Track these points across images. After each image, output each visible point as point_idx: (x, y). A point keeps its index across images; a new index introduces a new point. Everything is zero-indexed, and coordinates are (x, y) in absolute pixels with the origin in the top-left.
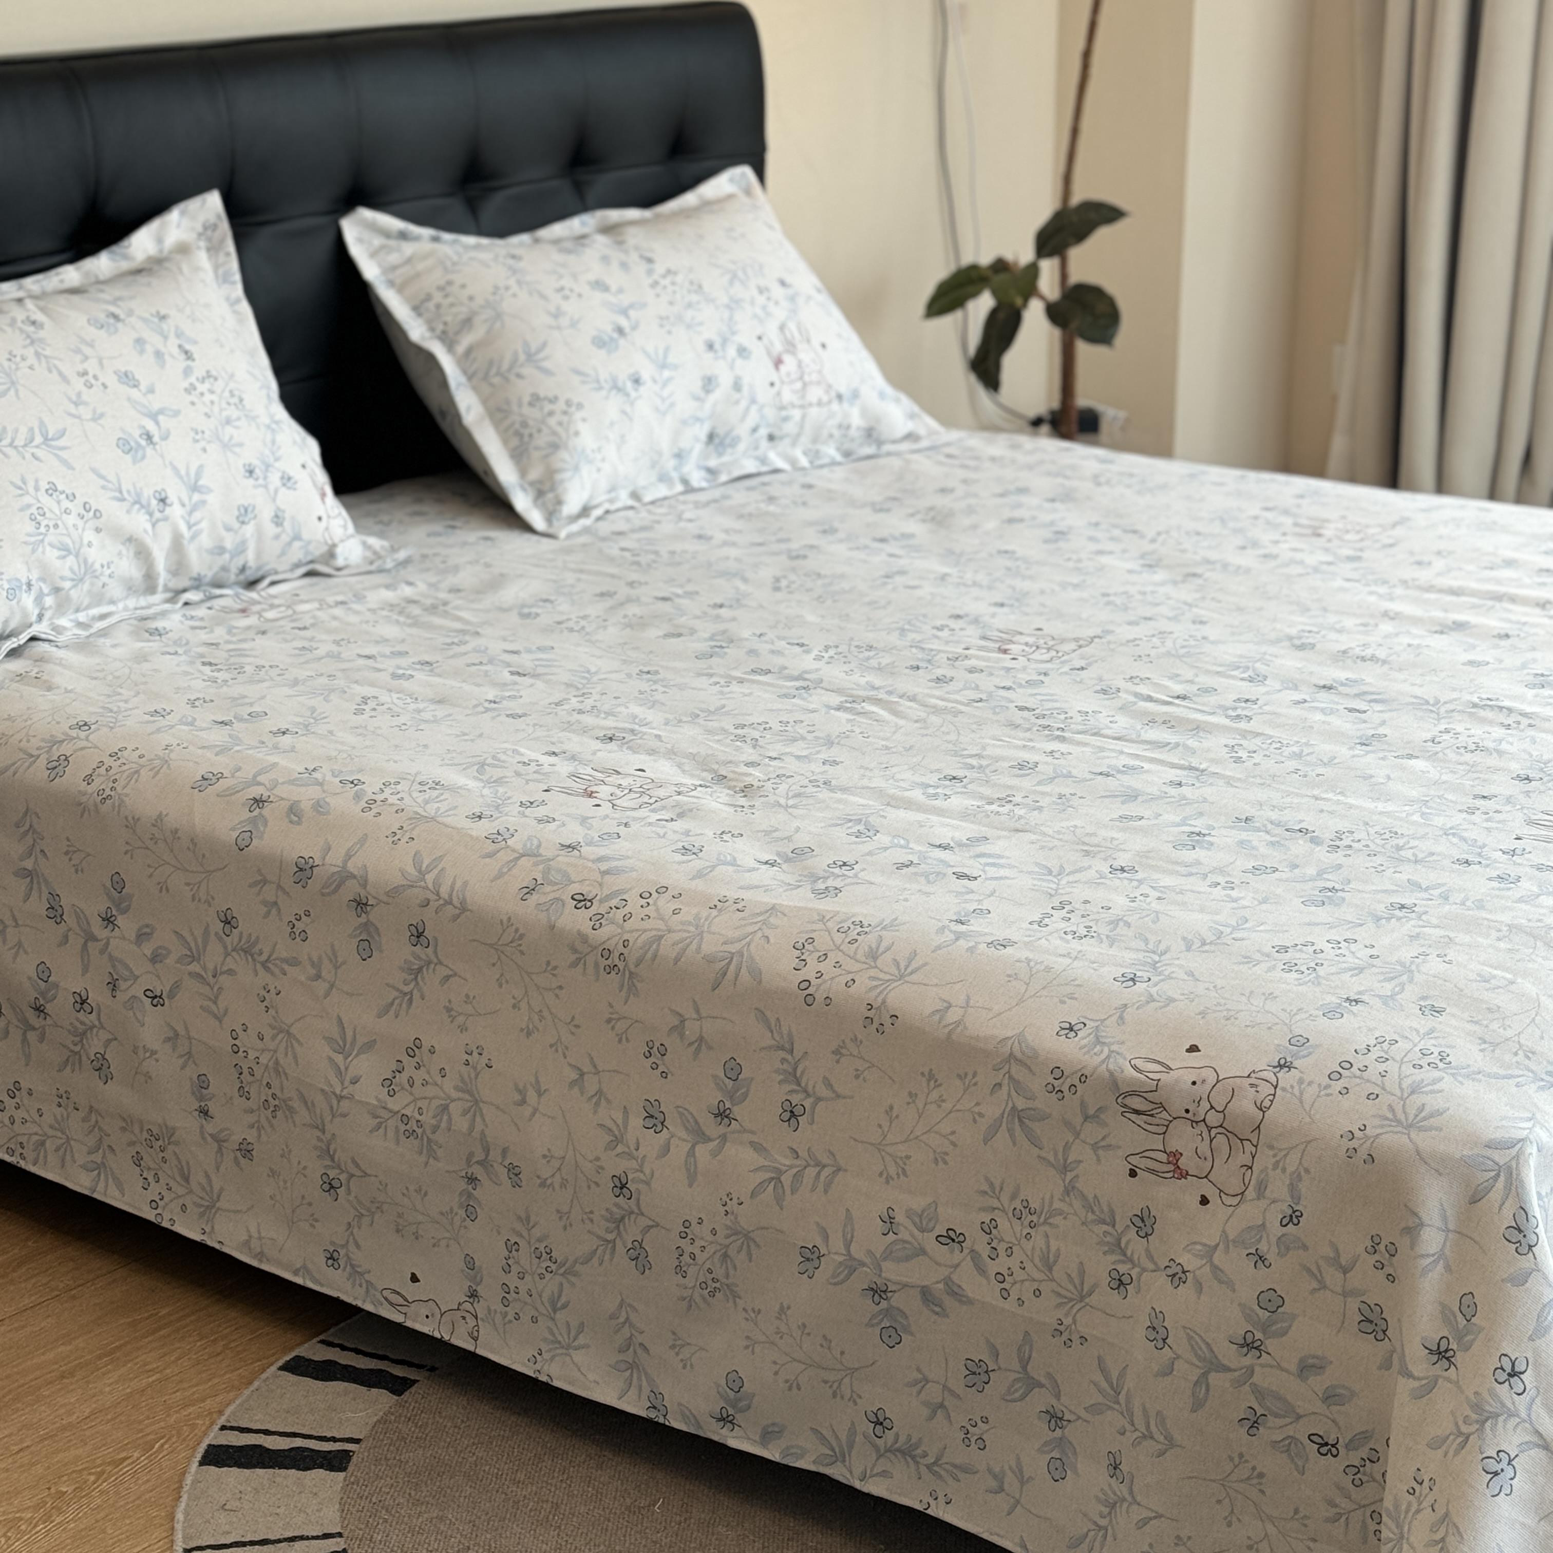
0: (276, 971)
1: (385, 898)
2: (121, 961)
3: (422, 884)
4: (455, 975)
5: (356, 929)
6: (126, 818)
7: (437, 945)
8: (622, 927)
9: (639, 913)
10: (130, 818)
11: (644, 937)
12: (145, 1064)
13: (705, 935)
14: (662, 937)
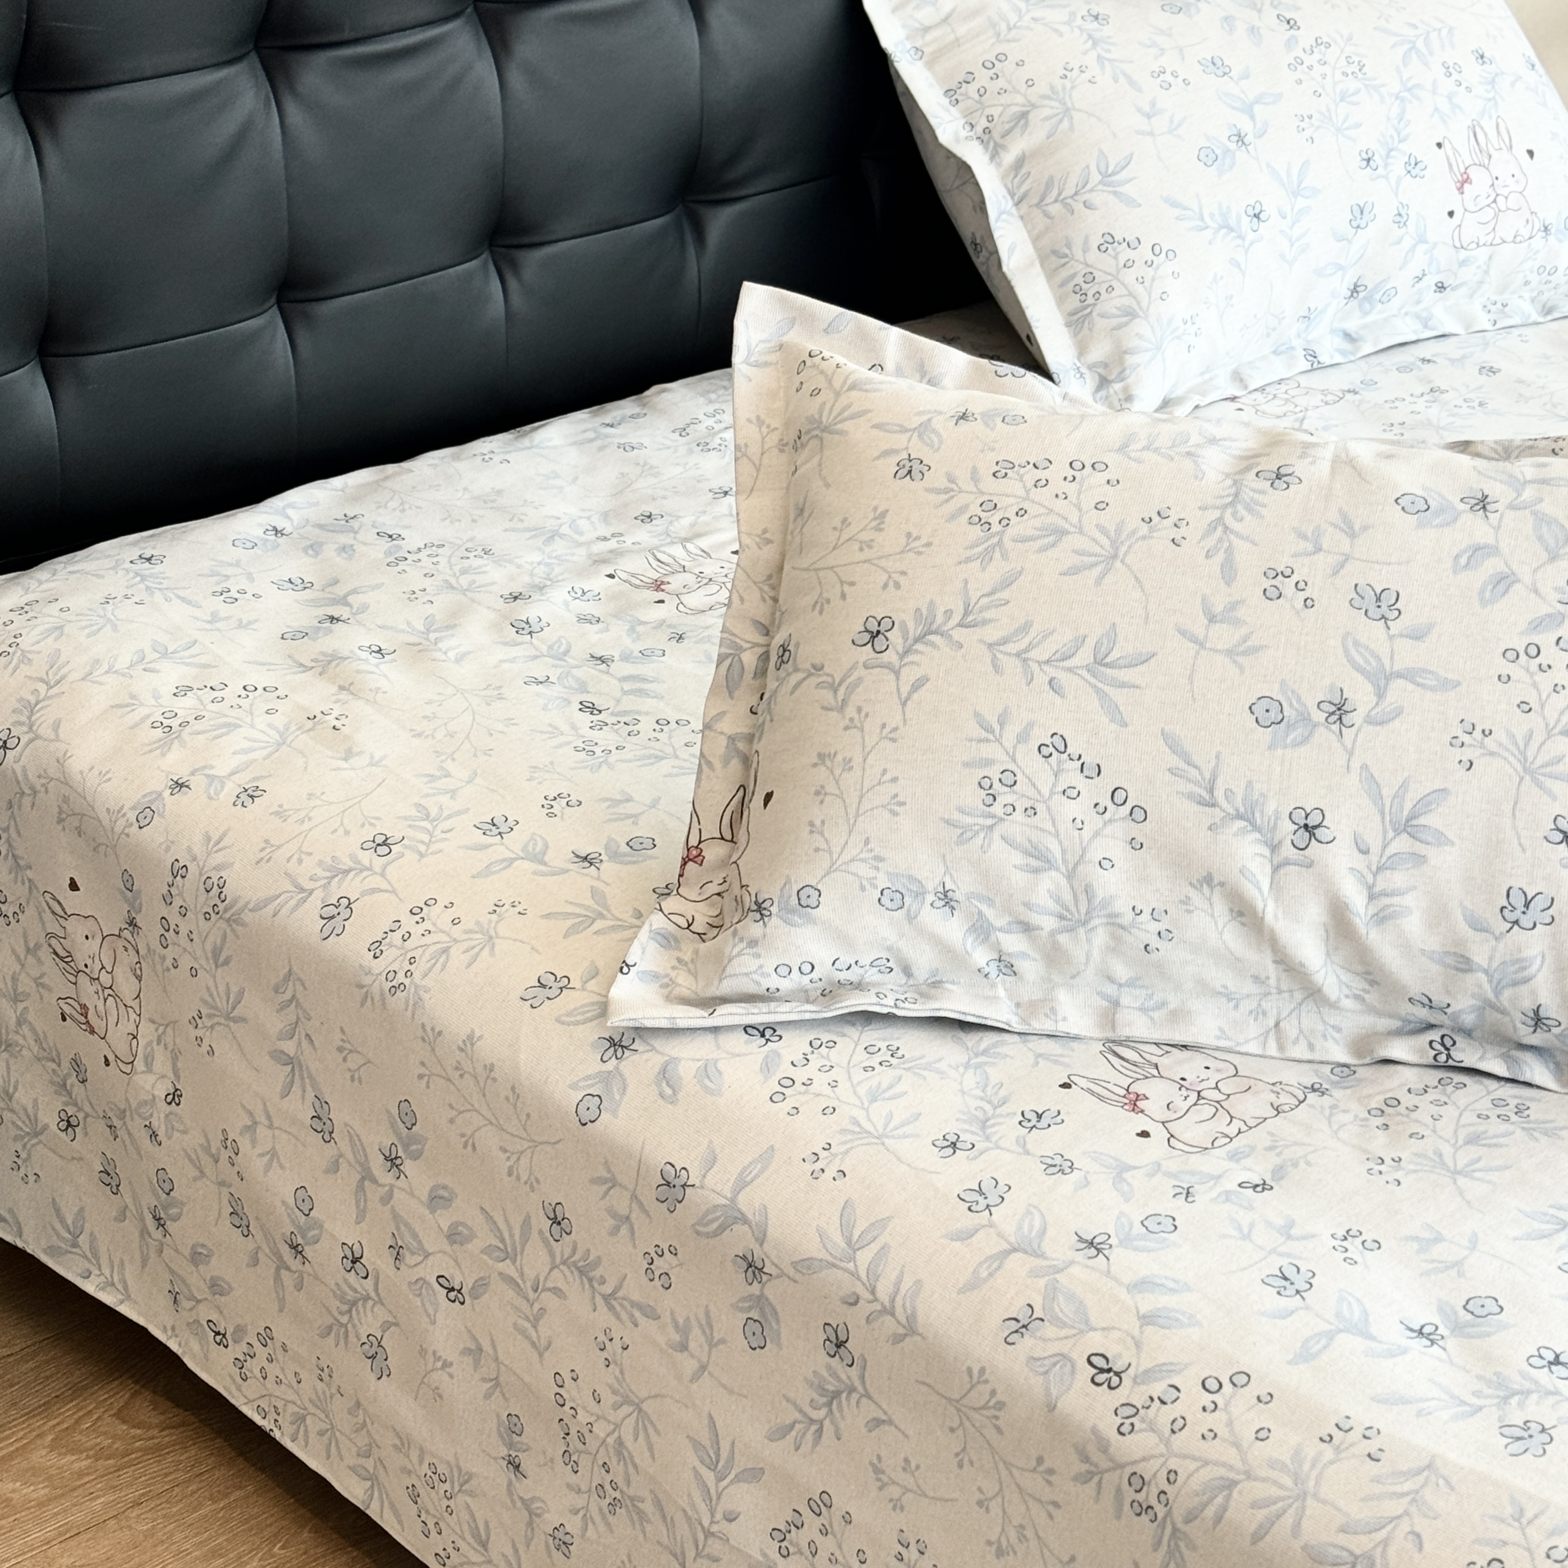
0: (624, 1316)
1: (791, 1272)
2: (407, 1225)
3: (851, 1266)
4: (890, 1422)
5: (743, 1299)
6: (423, 1026)
7: (864, 1368)
8: (1167, 1444)
9: (1200, 1422)
10: (428, 1029)
11: (1206, 1474)
12: (435, 1376)
13: (1310, 1501)
14: (1234, 1483)
